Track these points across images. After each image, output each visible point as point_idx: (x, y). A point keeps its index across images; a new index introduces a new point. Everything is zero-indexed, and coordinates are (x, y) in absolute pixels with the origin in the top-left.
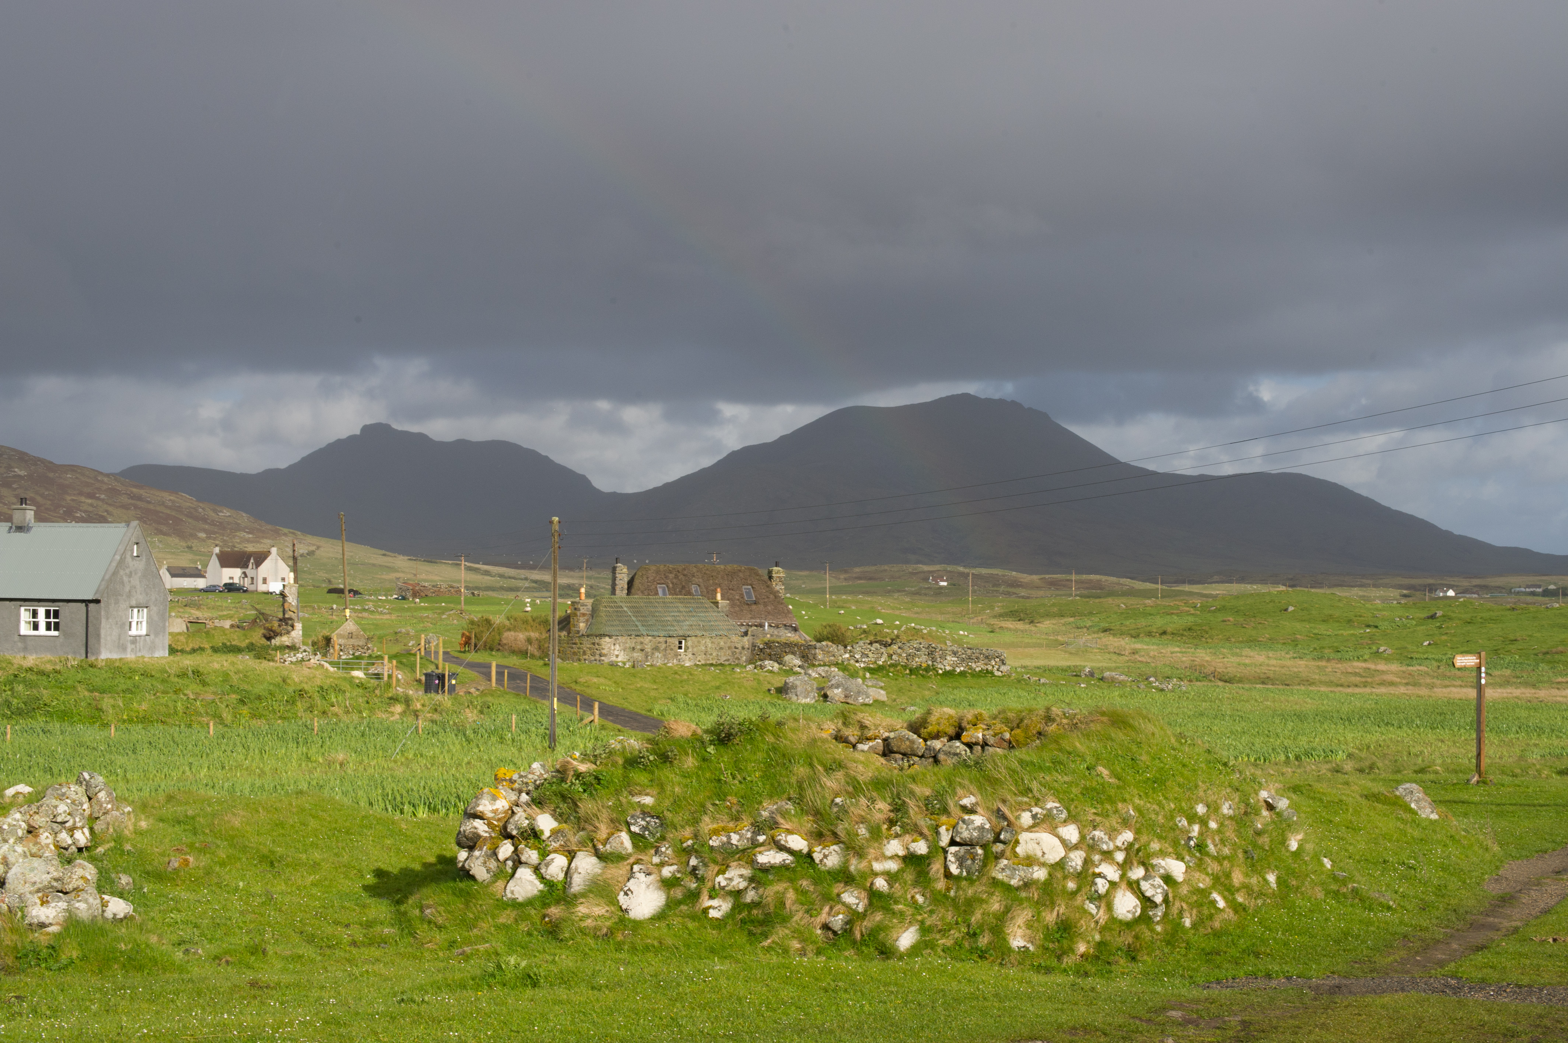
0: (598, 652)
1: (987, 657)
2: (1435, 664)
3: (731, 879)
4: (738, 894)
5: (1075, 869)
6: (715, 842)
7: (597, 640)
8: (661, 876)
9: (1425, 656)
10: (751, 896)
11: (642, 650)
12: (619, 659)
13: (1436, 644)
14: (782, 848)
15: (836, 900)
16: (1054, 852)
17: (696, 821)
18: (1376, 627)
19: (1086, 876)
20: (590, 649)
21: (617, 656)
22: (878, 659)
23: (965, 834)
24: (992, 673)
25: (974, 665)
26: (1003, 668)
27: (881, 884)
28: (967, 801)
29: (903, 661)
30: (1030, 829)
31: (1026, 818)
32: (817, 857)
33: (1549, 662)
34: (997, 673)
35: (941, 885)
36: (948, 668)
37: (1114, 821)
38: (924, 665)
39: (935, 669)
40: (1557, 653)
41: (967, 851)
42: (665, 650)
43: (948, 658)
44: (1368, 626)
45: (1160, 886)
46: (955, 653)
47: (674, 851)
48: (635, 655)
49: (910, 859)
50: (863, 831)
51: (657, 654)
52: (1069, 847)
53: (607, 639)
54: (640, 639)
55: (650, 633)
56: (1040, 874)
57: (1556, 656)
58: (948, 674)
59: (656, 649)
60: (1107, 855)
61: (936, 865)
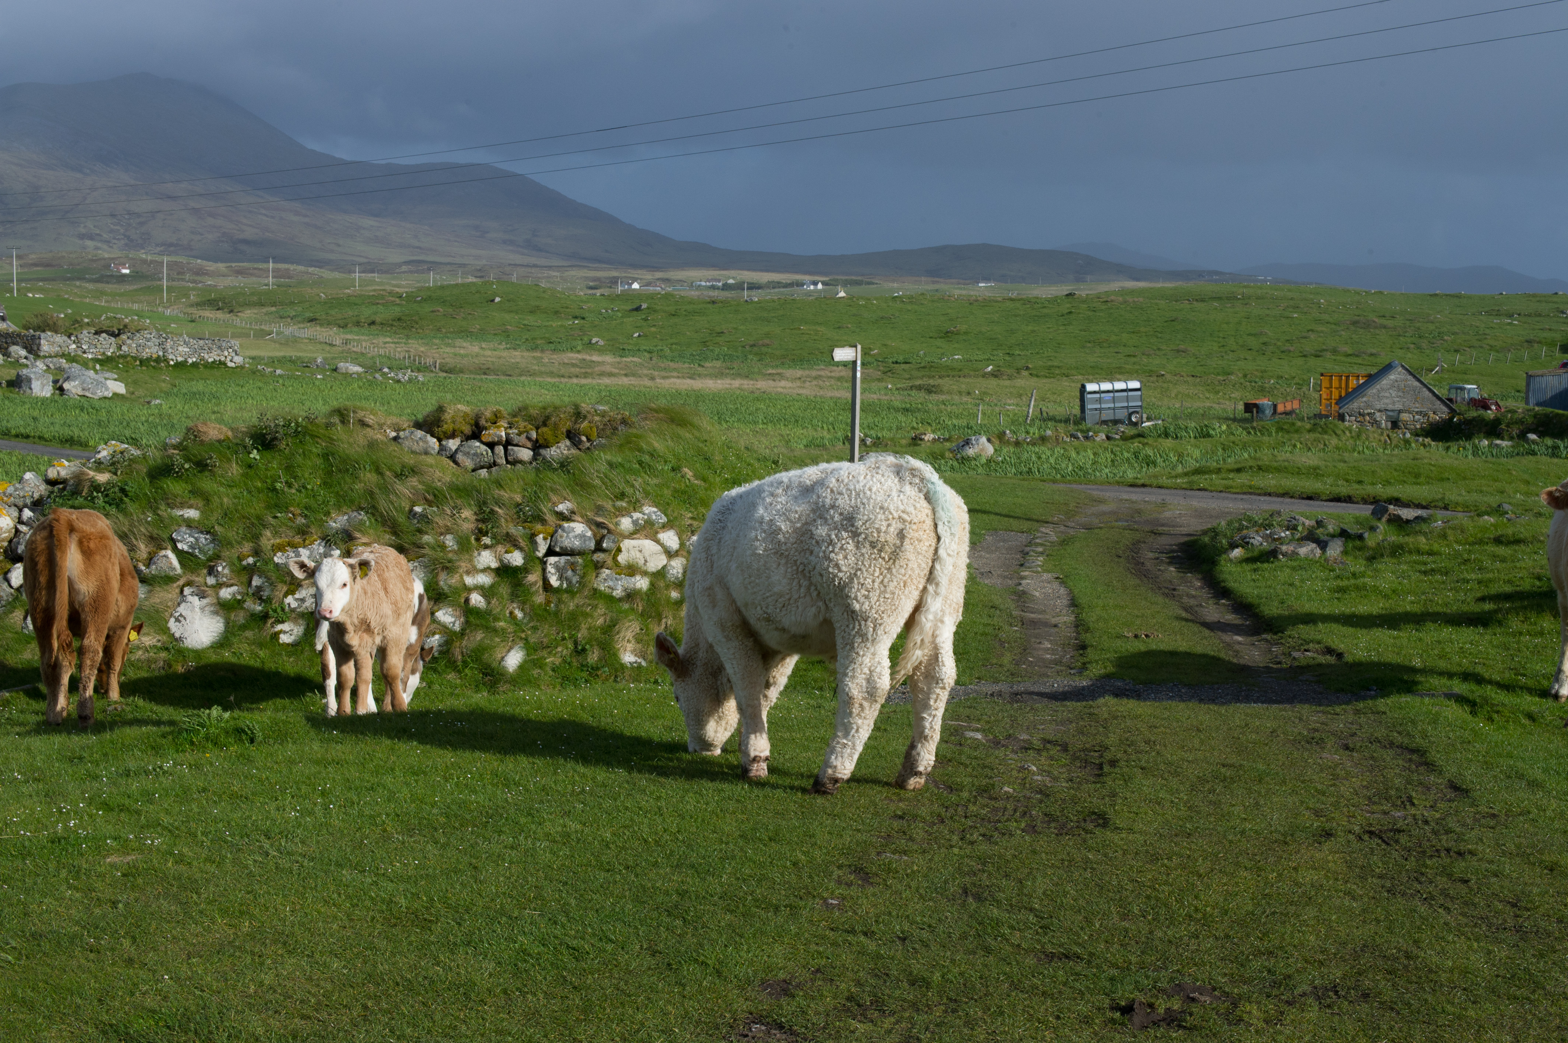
1: (220, 348)
2: (645, 355)
3: (303, 600)
5: (677, 577)
6: (280, 559)
8: (218, 598)
9: (635, 348)
13: (645, 336)
16: (656, 560)
17: (254, 536)
18: (583, 318)
22: (107, 349)
23: (565, 543)
24: (225, 364)
25: (206, 356)
26: (236, 359)
27: (476, 599)
28: (561, 508)
29: (133, 352)
30: (631, 535)
31: (626, 523)
33: (756, 354)
34: (230, 364)
35: (540, 598)
36: (180, 359)
38: (154, 356)
39: (166, 361)
40: (763, 346)
41: (567, 562)
43: (180, 349)
44: (576, 317)
46: (186, 344)
47: (232, 571)
49: (504, 571)
50: (450, 541)
52: (670, 554)
56: (642, 583)
57: (763, 349)
58: (180, 366)
61: (533, 577)
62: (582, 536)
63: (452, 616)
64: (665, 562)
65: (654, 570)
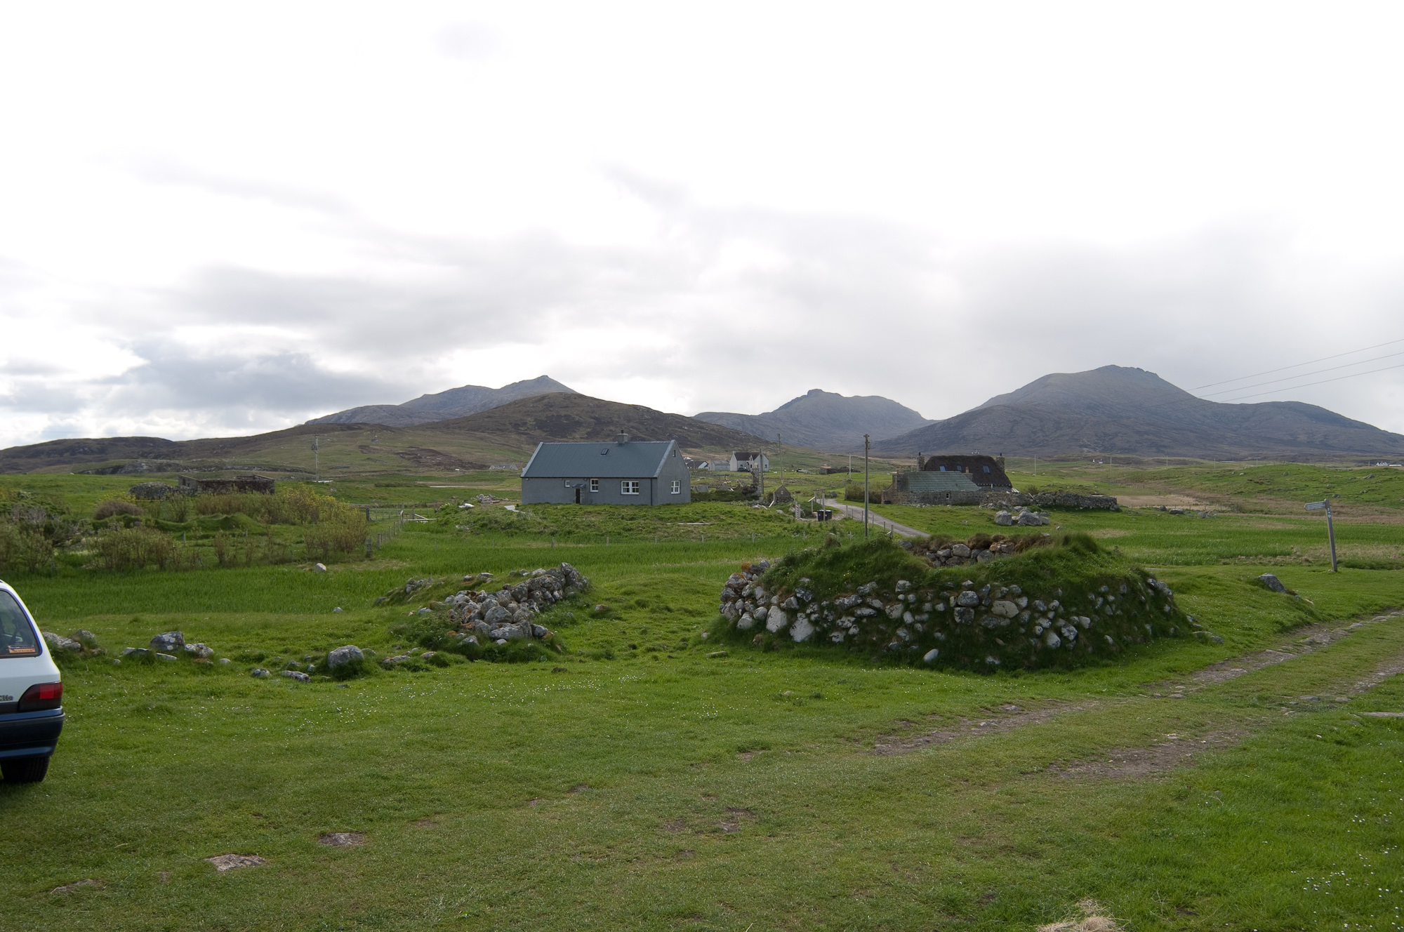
0: (906, 500)
3: (844, 622)
4: (847, 630)
5: (1025, 621)
6: (836, 603)
7: (905, 494)
8: (810, 620)
10: (853, 631)
11: (928, 498)
14: (869, 607)
15: (894, 634)
16: (1013, 611)
19: (1030, 625)
20: (902, 498)
21: (915, 502)
22: (1048, 502)
23: (962, 601)
24: (1109, 509)
25: (1099, 505)
26: (1116, 506)
27: (918, 626)
28: (966, 583)
29: (1062, 504)
30: (1000, 599)
31: (998, 593)
32: (887, 612)
34: (1112, 509)
36: (1085, 506)
38: (1072, 505)
39: (1078, 507)
41: (965, 610)
42: (940, 498)
43: (1086, 501)
45: (1072, 631)
46: (1089, 499)
47: (817, 607)
48: (924, 501)
50: (911, 598)
52: (1021, 609)
53: (911, 493)
54: (927, 493)
55: (933, 489)
56: (1004, 623)
58: (1086, 510)
59: (935, 498)
60: (1043, 614)
61: (948, 617)
62: (972, 597)
63: (905, 633)
64: (1018, 612)
65: (1012, 616)
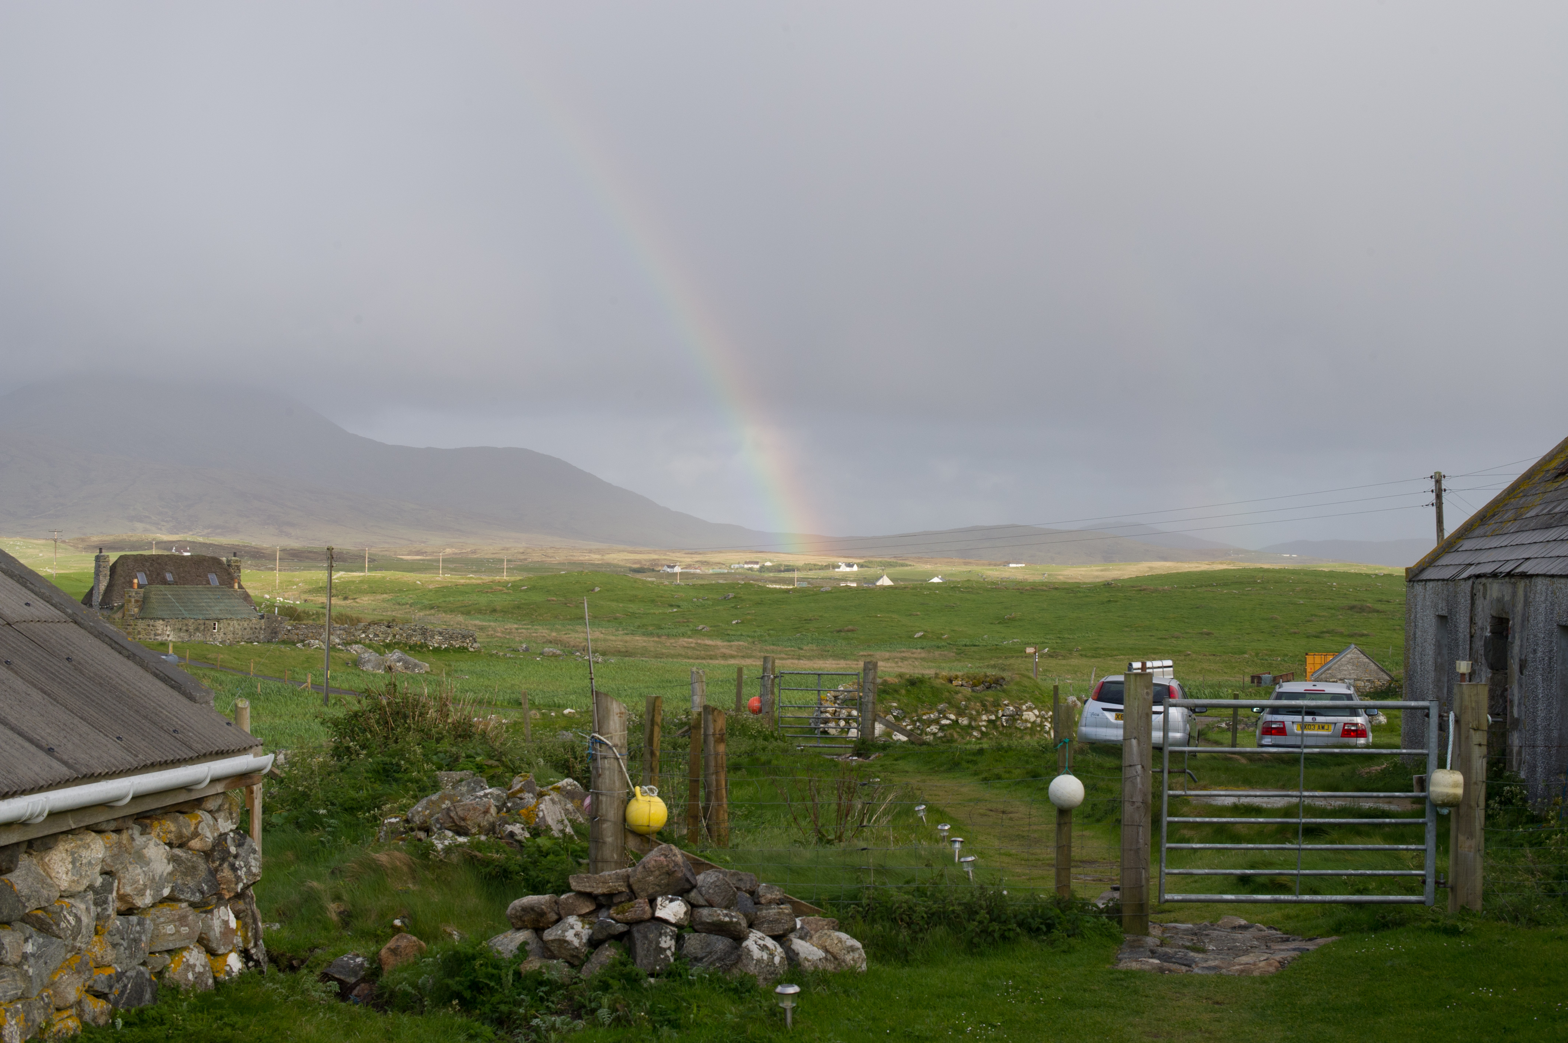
0: (153, 632)
1: (463, 637)
2: (750, 640)
3: (932, 729)
4: (934, 734)
5: (1039, 723)
6: (925, 717)
7: (152, 622)
9: (739, 633)
10: (940, 734)
11: (187, 631)
12: (170, 638)
13: (742, 622)
14: (948, 719)
15: (971, 735)
16: (1033, 719)
17: (916, 711)
18: (679, 607)
19: (1042, 726)
20: (145, 629)
21: (168, 636)
22: (386, 638)
23: (1006, 713)
24: (467, 649)
25: (454, 643)
26: (475, 645)
27: (984, 729)
28: (1006, 702)
29: (404, 640)
30: (1025, 711)
31: (1024, 707)
32: (960, 721)
33: (844, 639)
34: (471, 650)
35: (1001, 729)
36: (436, 645)
37: (1046, 709)
38: (419, 643)
39: (427, 646)
40: (848, 631)
41: (1008, 718)
42: (204, 630)
43: (436, 637)
44: (671, 606)
46: (440, 633)
47: (909, 721)
48: (182, 634)
49: (989, 721)
50: (974, 713)
51: (198, 634)
52: (1037, 717)
53: (161, 622)
54: (185, 622)
55: (192, 616)
56: (1029, 725)
57: (849, 634)
58: (437, 650)
59: (197, 629)
60: (1046, 719)
61: (998, 723)
62: (1012, 710)
